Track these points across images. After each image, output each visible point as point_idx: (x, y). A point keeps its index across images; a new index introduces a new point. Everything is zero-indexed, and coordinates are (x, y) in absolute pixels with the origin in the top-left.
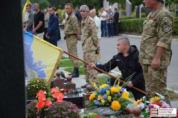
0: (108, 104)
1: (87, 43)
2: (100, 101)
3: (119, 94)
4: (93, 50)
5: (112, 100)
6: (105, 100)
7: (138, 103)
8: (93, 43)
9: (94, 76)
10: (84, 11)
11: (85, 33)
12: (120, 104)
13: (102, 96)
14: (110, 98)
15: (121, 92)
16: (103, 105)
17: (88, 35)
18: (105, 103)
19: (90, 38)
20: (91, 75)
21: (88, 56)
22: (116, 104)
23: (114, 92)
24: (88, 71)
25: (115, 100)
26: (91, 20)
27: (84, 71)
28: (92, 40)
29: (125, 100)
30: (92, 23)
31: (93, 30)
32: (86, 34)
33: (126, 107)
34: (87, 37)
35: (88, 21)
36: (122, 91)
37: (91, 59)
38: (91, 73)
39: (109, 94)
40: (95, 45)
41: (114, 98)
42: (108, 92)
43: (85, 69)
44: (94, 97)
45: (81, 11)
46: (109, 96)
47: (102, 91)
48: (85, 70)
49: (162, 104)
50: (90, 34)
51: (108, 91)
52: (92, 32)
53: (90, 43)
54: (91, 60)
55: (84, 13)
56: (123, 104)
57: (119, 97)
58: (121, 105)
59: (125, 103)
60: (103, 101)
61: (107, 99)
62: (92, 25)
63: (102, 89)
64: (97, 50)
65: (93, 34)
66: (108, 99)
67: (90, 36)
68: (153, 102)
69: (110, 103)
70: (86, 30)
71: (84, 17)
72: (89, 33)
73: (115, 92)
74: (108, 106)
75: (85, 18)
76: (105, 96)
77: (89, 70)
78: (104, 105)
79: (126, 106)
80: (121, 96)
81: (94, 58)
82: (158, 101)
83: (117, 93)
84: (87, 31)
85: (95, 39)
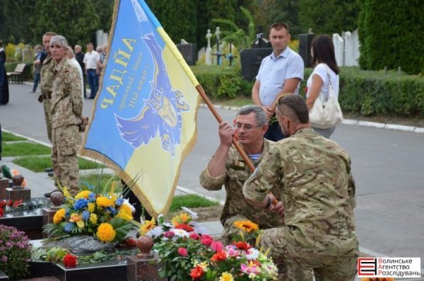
0: (90, 230)
1: (61, 109)
2: (75, 224)
3: (114, 209)
4: (71, 123)
5: (99, 222)
6: (85, 221)
7: (149, 228)
8: (73, 111)
9: (72, 174)
10: (58, 46)
11: (57, 89)
12: (114, 228)
13: (79, 213)
14: (94, 217)
15: (117, 207)
16: (80, 231)
17: (62, 93)
18: (86, 227)
19: (66, 101)
20: (66, 172)
21: (61, 135)
22: (106, 230)
23: (103, 207)
24: (60, 164)
25: (105, 222)
26: (69, 66)
27: (52, 163)
28: (71, 104)
29: (124, 222)
30: (70, 71)
31: (73, 85)
32: (60, 92)
33: (126, 235)
34: (62, 99)
35: (64, 67)
36: (119, 203)
37: (67, 140)
38: (65, 168)
39: (93, 210)
40: (78, 115)
41: (102, 219)
42: (91, 206)
43: (55, 159)
44: (63, 216)
45: (52, 46)
46: (92, 215)
47: (80, 204)
48: (55, 162)
49: (193, 228)
50: (67, 92)
51: (91, 203)
52: (70, 88)
53: (67, 110)
54: (67, 143)
55: (58, 50)
56: (120, 229)
57: (112, 215)
58: (117, 231)
59: (124, 227)
60: (81, 225)
61: (89, 220)
62: (71, 75)
63: (80, 200)
64: (82, 124)
65: (73, 93)
66: (91, 220)
67: (66, 96)
68: (177, 224)
69: (95, 228)
70: (59, 84)
71: (58, 57)
72: (64, 90)
73: (106, 206)
74: (90, 234)
75: (59, 61)
76: (85, 214)
77: (63, 162)
78: (83, 231)
79: (125, 232)
80: (117, 214)
81: (73, 139)
82: (186, 223)
83: (108, 208)
84: (62, 86)
85: (77, 101)
